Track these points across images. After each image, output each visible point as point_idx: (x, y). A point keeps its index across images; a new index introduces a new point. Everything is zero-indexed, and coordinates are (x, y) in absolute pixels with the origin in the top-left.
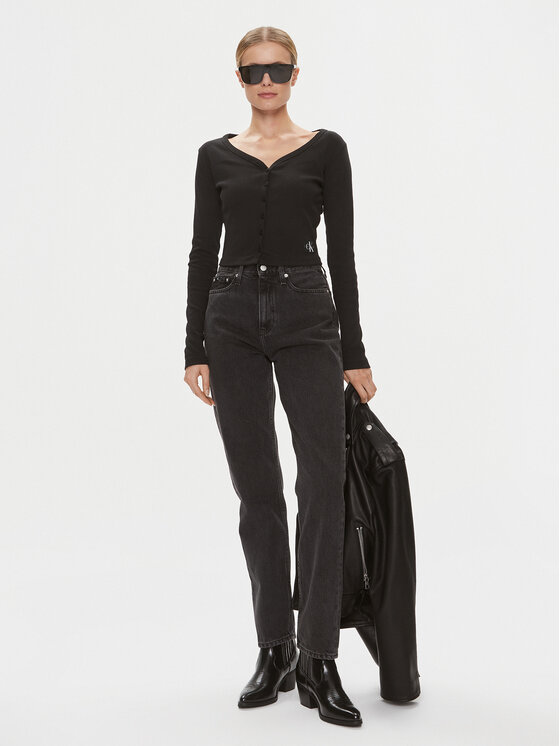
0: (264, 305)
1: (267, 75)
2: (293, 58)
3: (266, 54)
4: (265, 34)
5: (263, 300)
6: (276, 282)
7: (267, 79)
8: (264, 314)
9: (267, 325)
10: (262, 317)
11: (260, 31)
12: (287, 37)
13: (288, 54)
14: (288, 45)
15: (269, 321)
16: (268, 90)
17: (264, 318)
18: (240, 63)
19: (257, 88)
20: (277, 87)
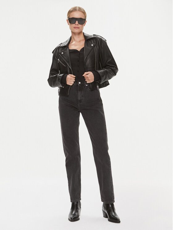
0: (80, 95)
1: (77, 21)
2: (85, 17)
3: (77, 15)
4: (77, 8)
5: (79, 93)
6: (83, 87)
7: (77, 23)
8: (80, 97)
9: (80, 101)
10: (79, 98)
11: (76, 7)
12: (84, 10)
13: (84, 16)
14: (84, 13)
15: (81, 100)
16: (77, 26)
17: (79, 99)
18: (69, 17)
19: (74, 25)
20: (80, 26)
